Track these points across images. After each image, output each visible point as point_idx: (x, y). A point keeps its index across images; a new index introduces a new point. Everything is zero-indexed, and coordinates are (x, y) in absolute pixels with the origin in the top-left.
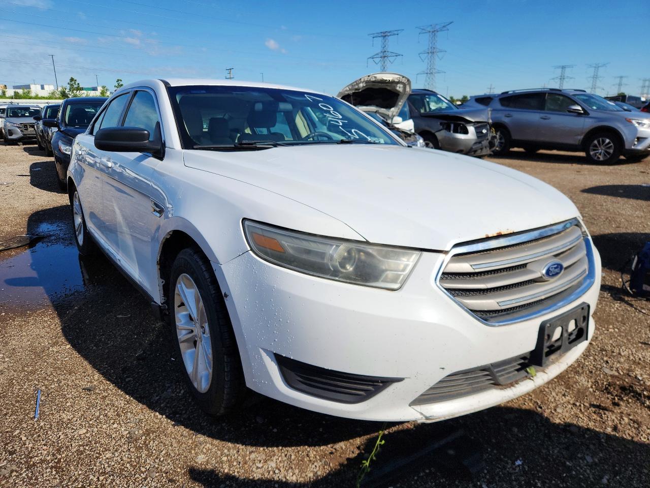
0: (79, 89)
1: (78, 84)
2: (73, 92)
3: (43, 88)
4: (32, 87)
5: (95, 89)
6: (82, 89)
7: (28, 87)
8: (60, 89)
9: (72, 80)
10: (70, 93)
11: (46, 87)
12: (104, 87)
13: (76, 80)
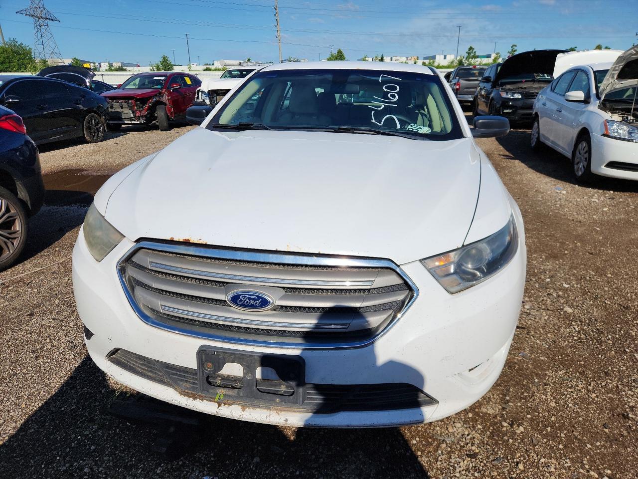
0: (476, 57)
1: (475, 52)
2: (468, 61)
3: (445, 58)
4: (437, 57)
5: (489, 56)
6: (478, 57)
7: (434, 57)
8: (458, 58)
9: (471, 48)
10: (466, 61)
11: (447, 56)
12: (497, 54)
13: (473, 49)
